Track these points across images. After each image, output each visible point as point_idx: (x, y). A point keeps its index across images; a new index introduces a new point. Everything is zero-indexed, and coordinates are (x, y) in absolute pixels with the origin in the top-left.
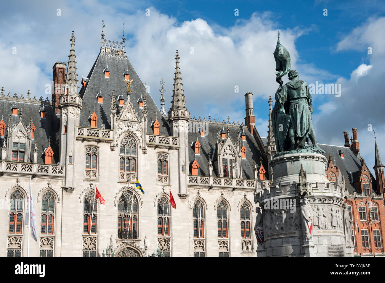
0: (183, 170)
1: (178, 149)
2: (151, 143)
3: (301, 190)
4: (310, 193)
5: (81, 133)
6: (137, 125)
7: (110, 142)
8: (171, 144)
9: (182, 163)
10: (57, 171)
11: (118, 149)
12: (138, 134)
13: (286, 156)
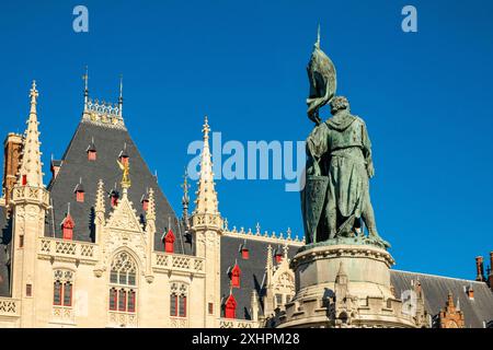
0: (211, 311)
1: (203, 277)
2: (159, 266)
3: (337, 309)
4: (352, 315)
5: (46, 247)
6: (138, 237)
7: (93, 263)
8: (192, 270)
9: (209, 301)
10: (7, 308)
11: (106, 276)
12: (140, 252)
13: (316, 249)
